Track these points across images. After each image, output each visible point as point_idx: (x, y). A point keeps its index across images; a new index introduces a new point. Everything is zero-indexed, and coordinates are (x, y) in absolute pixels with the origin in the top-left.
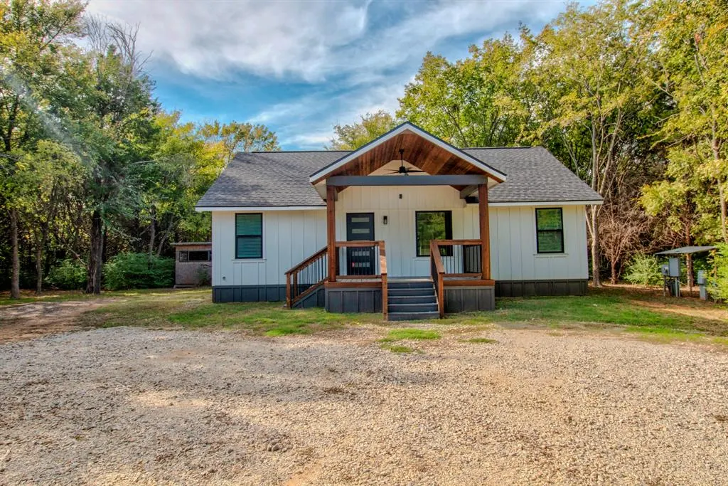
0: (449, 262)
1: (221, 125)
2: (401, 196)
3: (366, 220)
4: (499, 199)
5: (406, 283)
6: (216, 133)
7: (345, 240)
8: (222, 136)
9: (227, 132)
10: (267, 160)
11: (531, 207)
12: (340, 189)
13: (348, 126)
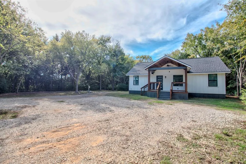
0: (181, 88)
1: (140, 56)
2: (169, 72)
3: (161, 77)
4: (196, 72)
5: (165, 92)
6: (139, 58)
7: (156, 82)
8: (140, 58)
9: (141, 57)
10: (143, 64)
11: (207, 74)
12: (155, 70)
13: (168, 54)
